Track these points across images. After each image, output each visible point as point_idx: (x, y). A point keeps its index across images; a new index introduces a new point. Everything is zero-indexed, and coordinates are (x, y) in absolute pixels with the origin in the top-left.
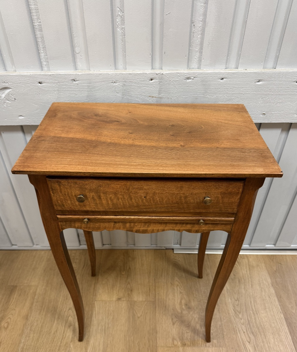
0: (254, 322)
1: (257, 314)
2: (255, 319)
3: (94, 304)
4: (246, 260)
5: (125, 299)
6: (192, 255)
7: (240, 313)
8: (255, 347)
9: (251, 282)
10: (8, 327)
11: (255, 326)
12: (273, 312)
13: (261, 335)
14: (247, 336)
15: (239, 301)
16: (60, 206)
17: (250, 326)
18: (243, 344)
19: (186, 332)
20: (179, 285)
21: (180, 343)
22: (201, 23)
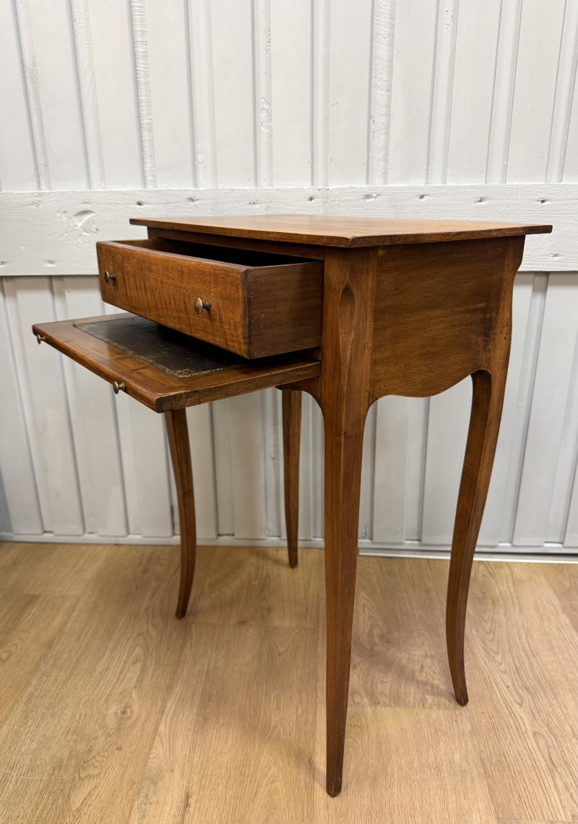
0: (528, 670)
1: (534, 656)
2: (531, 664)
4: (507, 571)
5: (254, 623)
6: (396, 560)
7: (497, 653)
8: (533, 713)
9: (519, 604)
10: (8, 658)
12: (570, 654)
13: (546, 692)
14: (514, 693)
15: (494, 634)
17: (520, 676)
18: (507, 707)
19: (382, 682)
20: (368, 604)
21: (368, 700)
22: (383, 117)
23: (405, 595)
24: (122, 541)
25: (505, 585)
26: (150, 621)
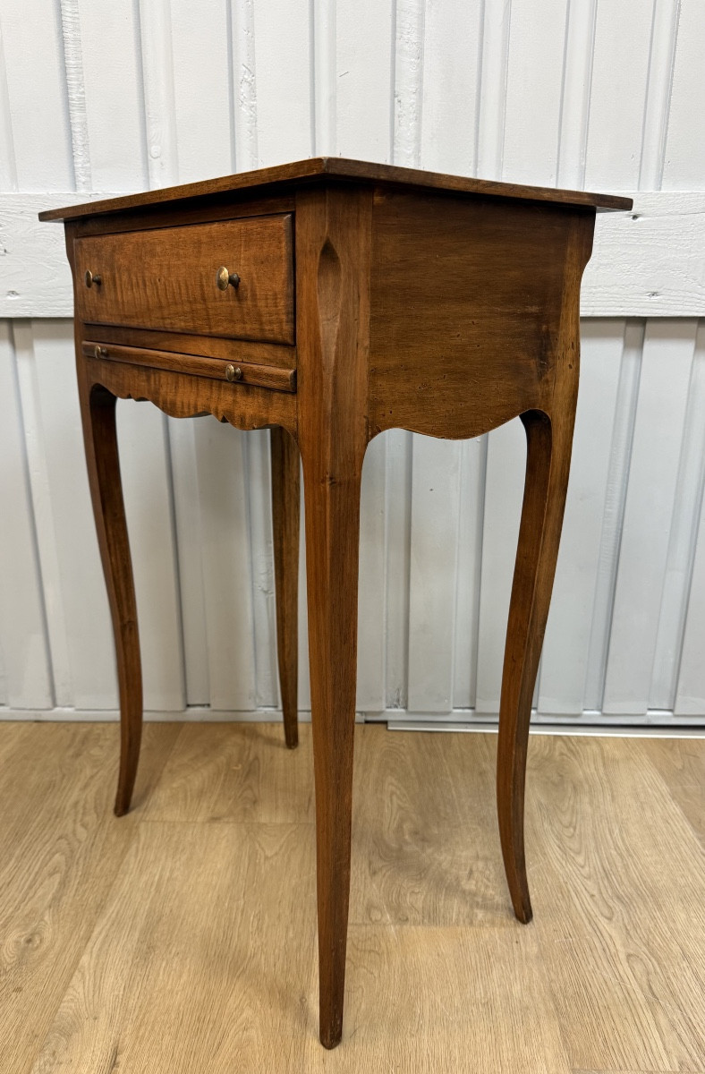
0: (621, 874)
1: (630, 855)
2: (626, 867)
3: (137, 828)
5: (231, 819)
6: (440, 735)
7: (578, 853)
8: (627, 929)
9: (611, 789)
11: (626, 882)
12: (680, 853)
13: (645, 902)
14: (600, 904)
15: (575, 828)
17: (609, 883)
18: (590, 923)
19: (413, 892)
20: (398, 792)
21: (391, 917)
22: (413, 96)
23: (450, 780)
24: (46, 716)
25: (592, 766)
26: (78, 820)
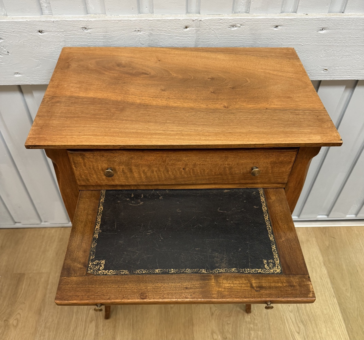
8: (305, 338)
11: (305, 314)
13: (311, 323)
14: (295, 325)
16: (83, 180)
17: (299, 314)
18: (292, 336)
21: (221, 337)
